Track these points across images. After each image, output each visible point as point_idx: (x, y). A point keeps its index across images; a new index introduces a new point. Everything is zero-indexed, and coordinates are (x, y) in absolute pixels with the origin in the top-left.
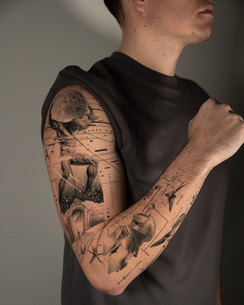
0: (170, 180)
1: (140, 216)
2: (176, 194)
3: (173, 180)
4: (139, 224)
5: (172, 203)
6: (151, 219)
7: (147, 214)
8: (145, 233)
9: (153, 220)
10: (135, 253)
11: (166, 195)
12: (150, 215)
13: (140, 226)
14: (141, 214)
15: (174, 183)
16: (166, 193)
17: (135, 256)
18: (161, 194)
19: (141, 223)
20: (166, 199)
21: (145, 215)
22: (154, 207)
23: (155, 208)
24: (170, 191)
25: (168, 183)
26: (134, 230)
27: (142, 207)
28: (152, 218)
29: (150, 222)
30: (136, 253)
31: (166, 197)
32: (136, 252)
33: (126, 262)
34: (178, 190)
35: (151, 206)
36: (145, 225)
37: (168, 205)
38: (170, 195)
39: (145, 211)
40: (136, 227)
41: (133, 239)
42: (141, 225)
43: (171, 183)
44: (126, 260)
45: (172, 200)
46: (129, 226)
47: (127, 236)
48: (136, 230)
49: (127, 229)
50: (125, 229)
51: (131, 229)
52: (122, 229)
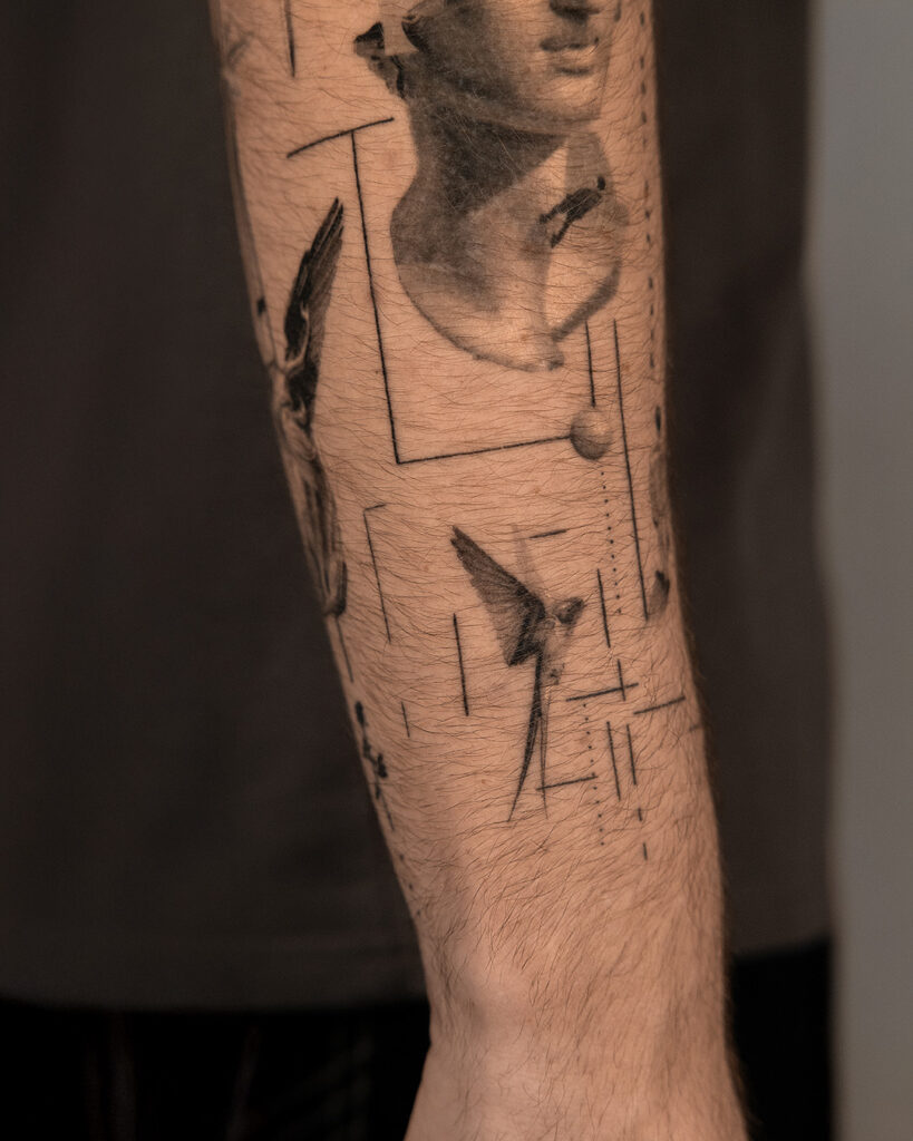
0: (638, 725)
1: (600, 272)
2: (524, 676)
3: (622, 754)
4: (562, 217)
5: (487, 597)
6: (526, 353)
7: (573, 347)
8: (476, 216)
10: (397, 44)
11: (577, 606)
12: (556, 364)
13: (544, 219)
14: (606, 291)
15: (599, 741)
16: (589, 619)
17: (372, 38)
18: (607, 574)
19: (556, 239)
20: (556, 577)
21: (580, 329)
22: (581, 442)
23: (566, 445)
24: (580, 657)
25: (638, 697)
26: (543, 143)
28: (527, 368)
29: (508, 330)
30: (389, 51)
31: (568, 591)
32: (395, 59)
34: (537, 714)
35: (599, 426)
36: (522, 268)
37: (505, 556)
38: (554, 637)
39: (602, 344)
40: (553, 176)
42: (542, 241)
43: (618, 713)
45: (511, 620)
46: (592, 114)
47: (547, 45)
48: (544, 156)
49: (582, 72)
50: (586, 56)
51: (568, 122)
52: (598, 22)
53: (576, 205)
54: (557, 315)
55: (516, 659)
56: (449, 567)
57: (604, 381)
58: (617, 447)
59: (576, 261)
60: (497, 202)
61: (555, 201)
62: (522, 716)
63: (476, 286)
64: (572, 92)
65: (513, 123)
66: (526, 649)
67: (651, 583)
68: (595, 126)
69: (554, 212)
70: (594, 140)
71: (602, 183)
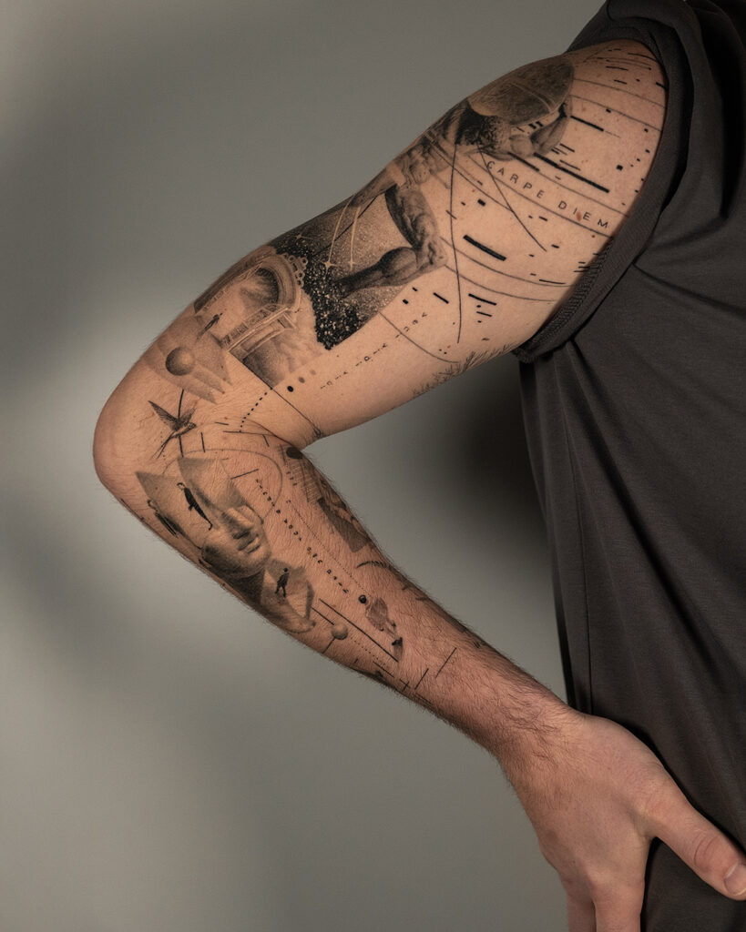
1: (305, 593)
14: (310, 595)
21: (312, 610)
36: (284, 608)
39: (322, 608)
40: (269, 580)
46: (268, 555)
47: (240, 549)
48: (262, 579)
49: (258, 547)
50: (257, 541)
51: (263, 564)
52: (255, 530)
53: (282, 582)
58: (350, 627)
59: (296, 596)
61: (276, 586)
64: (257, 556)
68: (273, 557)
69: (278, 590)
71: (286, 570)
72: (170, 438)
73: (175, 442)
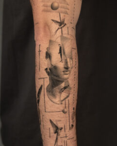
0: (68, 141)
1: (67, 95)
2: (56, 135)
3: (66, 144)
5: (53, 126)
6: (58, 103)
7: (64, 102)
8: (55, 88)
9: (56, 103)
10: (49, 70)
11: (62, 128)
12: (62, 104)
13: (61, 89)
14: (68, 97)
15: (63, 142)
16: (63, 130)
17: (46, 69)
18: (65, 125)
19: (63, 91)
20: (60, 125)
21: (65, 100)
22: (64, 112)
23: (62, 112)
24: (62, 133)
25: (68, 138)
26: (62, 82)
27: (71, 102)
29: (57, 100)
31: (61, 127)
32: (48, 72)
33: (48, 59)
34: (57, 138)
35: (66, 110)
36: (59, 94)
37: (55, 123)
38: (59, 131)
39: (67, 102)
40: (63, 85)
41: (58, 76)
42: (61, 91)
43: (65, 139)
44: (49, 60)
45: (55, 129)
47: (63, 72)
49: (67, 74)
52: (69, 69)
53: (65, 88)
54: (62, 99)
55: (55, 133)
56: (49, 123)
57: (67, 106)
59: (65, 94)
60: (57, 87)
61: (63, 87)
62: (55, 139)
63: (54, 95)
64: (66, 76)
65: (59, 79)
66: (56, 132)
67: (71, 126)
70: (68, 81)
72: (59, 29)
73: (60, 30)
